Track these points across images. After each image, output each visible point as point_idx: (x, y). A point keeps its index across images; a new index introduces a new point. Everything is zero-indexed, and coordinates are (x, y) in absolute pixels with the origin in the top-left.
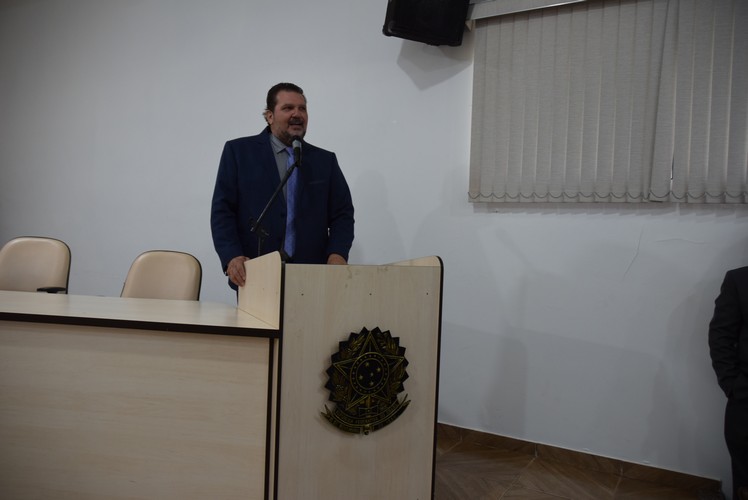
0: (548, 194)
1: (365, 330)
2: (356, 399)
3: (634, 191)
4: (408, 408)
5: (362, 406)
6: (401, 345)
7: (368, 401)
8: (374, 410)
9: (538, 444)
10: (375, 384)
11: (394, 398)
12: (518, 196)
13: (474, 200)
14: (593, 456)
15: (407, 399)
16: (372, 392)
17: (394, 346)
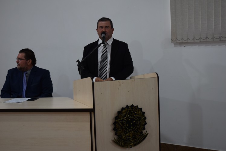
0: (207, 38)
1: (127, 106)
4: (148, 136)
5: (128, 136)
6: (143, 111)
7: (131, 135)
8: (134, 138)
9: (208, 150)
10: (133, 128)
12: (194, 39)
13: (174, 42)
15: (147, 133)
16: (132, 130)
17: (140, 112)
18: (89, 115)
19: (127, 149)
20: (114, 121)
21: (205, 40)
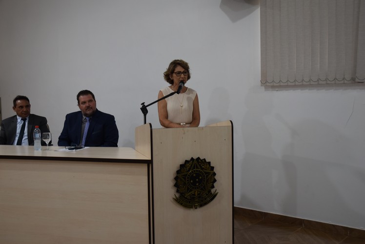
0: (303, 80)
1: (192, 159)
2: (190, 191)
3: (348, 77)
5: (193, 195)
6: (212, 165)
7: (196, 193)
8: (200, 197)
9: (304, 220)
10: (199, 185)
11: (210, 191)
12: (287, 82)
13: (264, 85)
14: (333, 225)
15: (217, 192)
16: (198, 188)
17: (208, 166)
19: (192, 210)
20: (175, 176)
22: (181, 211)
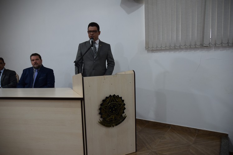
0: (170, 46)
1: (110, 96)
2: (109, 116)
3: (198, 43)
4: (126, 118)
5: (111, 119)
7: (113, 117)
8: (115, 120)
9: (171, 125)
10: (115, 112)
11: (122, 115)
12: (161, 47)
13: (147, 49)
14: (188, 127)
15: (126, 116)
16: (114, 114)
17: (120, 100)
18: (80, 102)
19: (110, 128)
20: (100, 107)
21: (169, 48)
22: (104, 129)
